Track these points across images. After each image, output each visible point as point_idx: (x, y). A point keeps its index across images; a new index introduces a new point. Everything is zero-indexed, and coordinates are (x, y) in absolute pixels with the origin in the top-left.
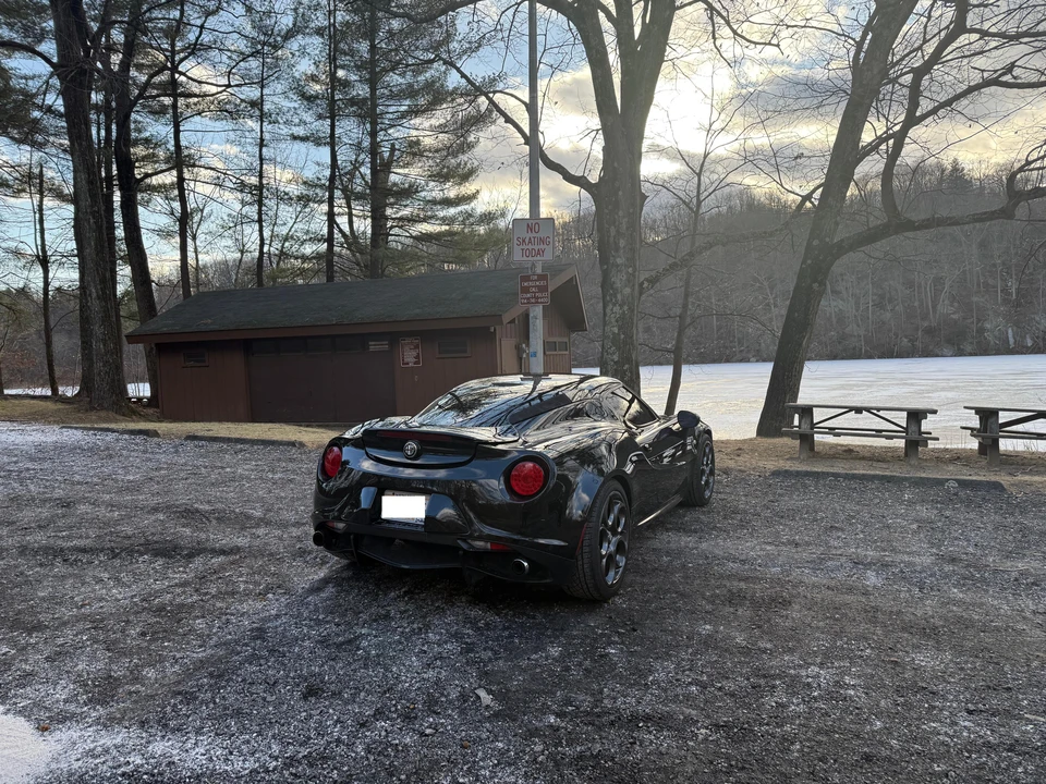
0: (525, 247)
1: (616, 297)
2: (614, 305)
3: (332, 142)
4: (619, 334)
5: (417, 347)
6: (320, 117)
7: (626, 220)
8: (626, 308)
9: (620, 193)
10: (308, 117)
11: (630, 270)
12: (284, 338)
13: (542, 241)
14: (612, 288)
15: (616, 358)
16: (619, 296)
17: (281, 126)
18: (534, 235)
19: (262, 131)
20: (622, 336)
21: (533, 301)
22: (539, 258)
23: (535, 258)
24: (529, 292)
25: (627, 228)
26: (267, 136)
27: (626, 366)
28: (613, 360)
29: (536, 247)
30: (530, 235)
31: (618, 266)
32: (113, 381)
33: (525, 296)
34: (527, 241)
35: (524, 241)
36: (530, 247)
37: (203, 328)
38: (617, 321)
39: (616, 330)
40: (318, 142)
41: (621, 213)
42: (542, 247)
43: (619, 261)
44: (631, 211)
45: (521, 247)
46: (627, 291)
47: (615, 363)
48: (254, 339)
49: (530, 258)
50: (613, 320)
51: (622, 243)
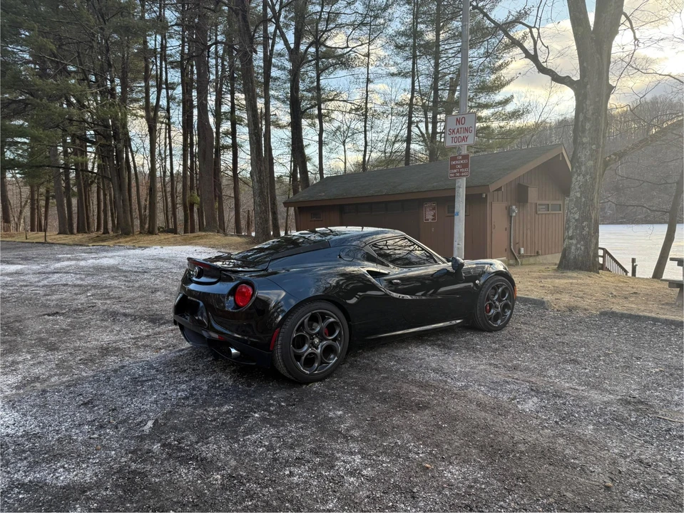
0: (454, 136)
1: (580, 169)
2: (579, 175)
3: (414, 74)
4: (580, 198)
5: (434, 209)
6: (407, 59)
7: (592, 107)
8: (588, 177)
9: (589, 86)
10: (399, 60)
11: (594, 147)
12: (362, 204)
13: (467, 130)
14: (578, 162)
15: (577, 216)
16: (583, 168)
17: (383, 68)
18: (461, 126)
19: (368, 74)
20: (583, 199)
21: (458, 174)
22: (463, 143)
23: (461, 143)
24: (456, 169)
25: (593, 114)
26: (371, 76)
27: (585, 223)
28: (574, 218)
29: (462, 135)
30: (459, 126)
31: (583, 144)
32: (264, 228)
33: (453, 171)
34: (456, 131)
35: (453, 131)
36: (458, 135)
37: (320, 198)
38: (580, 188)
39: (578, 195)
40: (405, 76)
41: (588, 102)
42: (466, 134)
43: (585, 140)
44: (597, 99)
45: (452, 136)
46: (591, 163)
47: (576, 220)
48: (346, 205)
49: (458, 144)
50: (577, 187)
51: (588, 126)
